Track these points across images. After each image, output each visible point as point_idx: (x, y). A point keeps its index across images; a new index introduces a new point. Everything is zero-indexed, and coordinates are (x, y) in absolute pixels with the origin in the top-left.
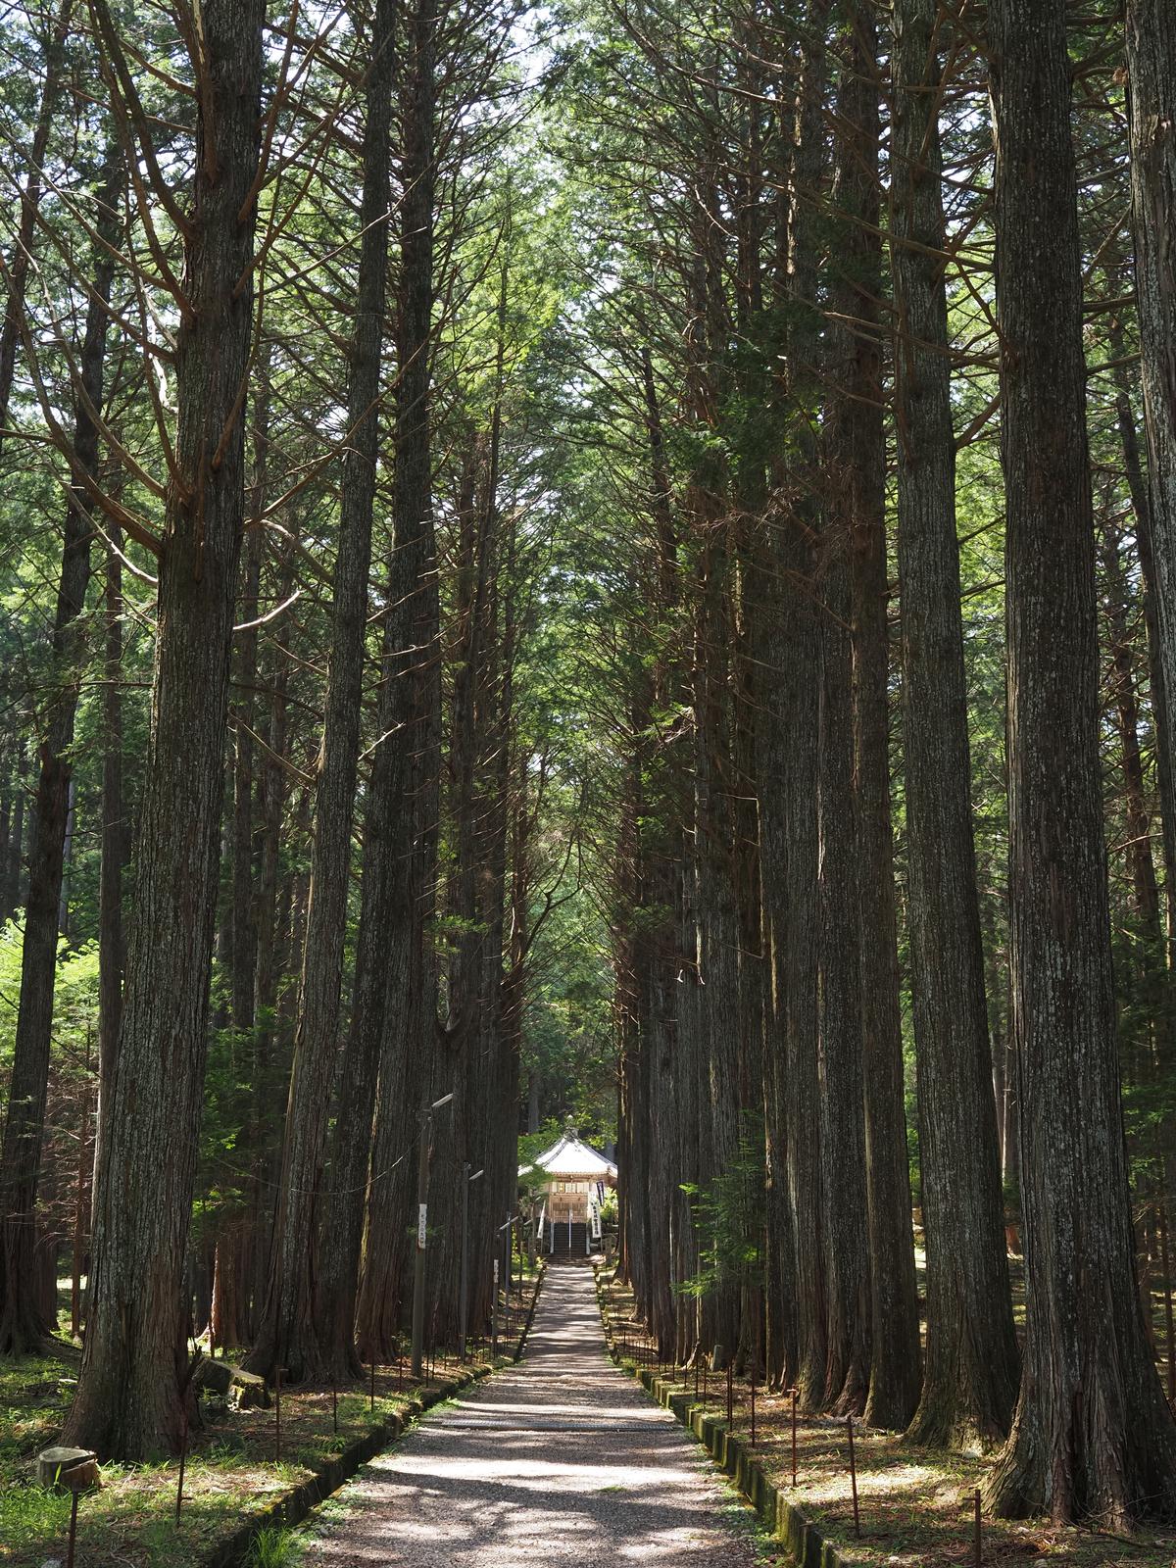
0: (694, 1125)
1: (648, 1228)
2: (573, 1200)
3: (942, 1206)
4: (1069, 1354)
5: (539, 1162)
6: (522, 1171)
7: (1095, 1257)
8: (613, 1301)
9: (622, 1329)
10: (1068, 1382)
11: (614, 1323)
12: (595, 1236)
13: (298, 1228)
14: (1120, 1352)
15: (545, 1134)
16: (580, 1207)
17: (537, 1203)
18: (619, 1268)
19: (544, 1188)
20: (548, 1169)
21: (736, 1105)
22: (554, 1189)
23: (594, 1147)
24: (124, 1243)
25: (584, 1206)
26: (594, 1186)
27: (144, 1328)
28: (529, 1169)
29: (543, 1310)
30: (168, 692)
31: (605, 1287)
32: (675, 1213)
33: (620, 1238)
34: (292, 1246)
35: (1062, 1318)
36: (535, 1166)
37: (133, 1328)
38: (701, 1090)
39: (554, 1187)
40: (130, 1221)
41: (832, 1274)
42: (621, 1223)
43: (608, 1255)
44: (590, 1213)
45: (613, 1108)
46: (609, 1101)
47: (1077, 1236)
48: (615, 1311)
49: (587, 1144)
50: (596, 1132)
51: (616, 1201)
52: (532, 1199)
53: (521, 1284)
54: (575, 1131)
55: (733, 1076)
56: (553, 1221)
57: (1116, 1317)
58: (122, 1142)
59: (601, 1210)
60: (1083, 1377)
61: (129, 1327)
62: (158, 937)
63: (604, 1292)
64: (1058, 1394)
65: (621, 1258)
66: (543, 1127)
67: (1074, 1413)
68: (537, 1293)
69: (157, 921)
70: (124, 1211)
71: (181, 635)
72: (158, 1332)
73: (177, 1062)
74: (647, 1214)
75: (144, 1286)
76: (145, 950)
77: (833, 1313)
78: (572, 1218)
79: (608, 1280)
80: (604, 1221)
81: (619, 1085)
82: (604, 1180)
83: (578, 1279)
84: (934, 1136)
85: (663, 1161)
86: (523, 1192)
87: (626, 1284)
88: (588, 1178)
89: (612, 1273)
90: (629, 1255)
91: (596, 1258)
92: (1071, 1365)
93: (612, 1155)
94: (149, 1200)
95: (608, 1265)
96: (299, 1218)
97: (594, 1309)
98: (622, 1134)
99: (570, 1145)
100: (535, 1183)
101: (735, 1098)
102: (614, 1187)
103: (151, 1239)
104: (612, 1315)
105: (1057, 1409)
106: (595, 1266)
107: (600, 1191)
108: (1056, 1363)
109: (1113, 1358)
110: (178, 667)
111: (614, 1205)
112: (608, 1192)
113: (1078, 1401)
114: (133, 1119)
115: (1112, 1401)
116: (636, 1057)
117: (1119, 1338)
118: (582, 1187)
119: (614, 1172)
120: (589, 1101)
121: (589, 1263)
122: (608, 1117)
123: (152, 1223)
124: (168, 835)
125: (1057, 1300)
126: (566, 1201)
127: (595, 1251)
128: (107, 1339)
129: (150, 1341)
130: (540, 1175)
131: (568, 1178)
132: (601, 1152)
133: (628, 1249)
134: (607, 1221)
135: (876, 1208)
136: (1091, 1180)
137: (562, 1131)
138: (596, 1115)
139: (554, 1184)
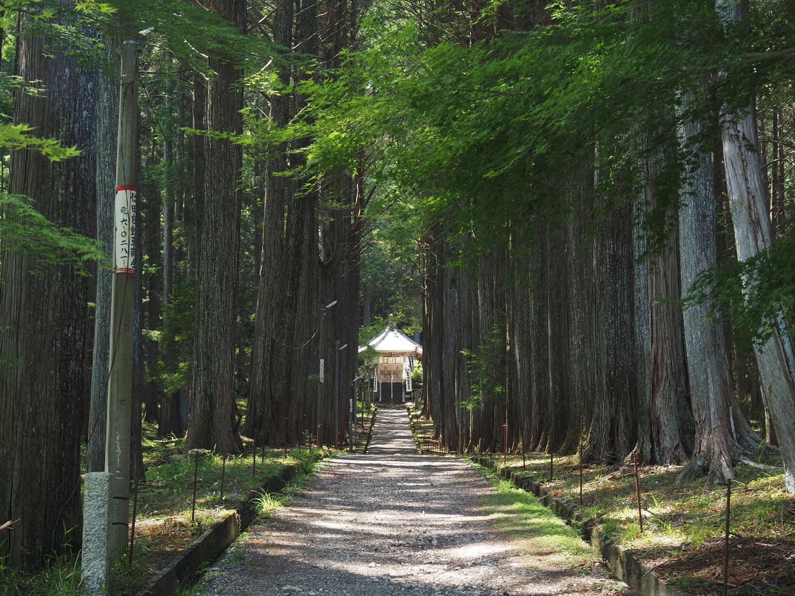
0: (469, 319)
1: (442, 382)
2: (394, 368)
3: (577, 351)
4: (611, 403)
5: (371, 343)
6: (361, 350)
7: (622, 365)
8: (421, 428)
9: (427, 443)
10: (610, 413)
11: (421, 440)
12: (408, 390)
13: (264, 369)
14: (631, 402)
15: (375, 326)
16: (398, 372)
17: (371, 370)
18: (424, 410)
19: (375, 361)
20: (378, 349)
21: (493, 306)
22: (381, 361)
23: (407, 335)
24: (206, 368)
25: (401, 372)
26: (407, 359)
27: (217, 405)
28: (364, 348)
29: (377, 433)
30: (216, 113)
31: (415, 420)
32: (458, 370)
33: (424, 392)
34: (261, 378)
35: (608, 388)
36: (369, 347)
37: (212, 406)
38: (473, 298)
39: (381, 360)
40: (209, 358)
41: (534, 389)
42: (425, 382)
43: (417, 402)
44: (404, 376)
45: (419, 309)
46: (416, 304)
47: (615, 357)
48: (421, 433)
49: (403, 333)
50: (408, 324)
51: (421, 369)
52: (367, 367)
53: (362, 419)
54: (395, 324)
55: (491, 290)
56: (381, 382)
57: (630, 388)
58: (203, 323)
59: (412, 374)
60: (616, 412)
61: (210, 405)
62: (216, 230)
63: (415, 423)
64: (606, 418)
65: (425, 404)
66: (373, 322)
67: (612, 425)
68: (373, 425)
69: (216, 222)
70: (206, 354)
71: (221, 86)
72: (223, 407)
73: (227, 287)
74: (442, 372)
75: (216, 387)
76: (210, 236)
77: (535, 408)
78: (393, 380)
79: (417, 417)
80: (413, 381)
81: (423, 294)
82: (413, 356)
83: (398, 416)
84: (574, 319)
85: (452, 340)
86: (361, 363)
87: (428, 418)
88: (403, 354)
89: (419, 413)
90: (430, 400)
91: (409, 404)
92: (611, 407)
93: (418, 340)
94: (217, 349)
95: (416, 408)
96: (264, 364)
97: (409, 433)
98: (425, 325)
99: (391, 334)
100: (369, 357)
101: (492, 301)
102: (420, 360)
103: (219, 366)
104: (420, 436)
105: (605, 424)
106: (408, 409)
107: (411, 363)
108: (606, 407)
109: (628, 403)
110: (220, 100)
111: (420, 371)
112: (416, 363)
113: (613, 421)
114: (208, 314)
115: (627, 420)
116: (434, 277)
117: (630, 396)
118: (399, 360)
119: (420, 350)
120: (404, 305)
121: (404, 408)
122: (416, 315)
123: (219, 359)
124: (219, 182)
125: (607, 382)
126: (389, 369)
127: (408, 400)
128: (201, 411)
129: (221, 411)
130: (372, 352)
131: (390, 354)
132: (411, 338)
133: (430, 397)
134: (415, 381)
135: (553, 355)
136: (622, 335)
137: (386, 324)
138: (408, 314)
139: (381, 358)
